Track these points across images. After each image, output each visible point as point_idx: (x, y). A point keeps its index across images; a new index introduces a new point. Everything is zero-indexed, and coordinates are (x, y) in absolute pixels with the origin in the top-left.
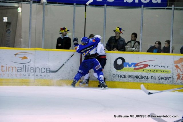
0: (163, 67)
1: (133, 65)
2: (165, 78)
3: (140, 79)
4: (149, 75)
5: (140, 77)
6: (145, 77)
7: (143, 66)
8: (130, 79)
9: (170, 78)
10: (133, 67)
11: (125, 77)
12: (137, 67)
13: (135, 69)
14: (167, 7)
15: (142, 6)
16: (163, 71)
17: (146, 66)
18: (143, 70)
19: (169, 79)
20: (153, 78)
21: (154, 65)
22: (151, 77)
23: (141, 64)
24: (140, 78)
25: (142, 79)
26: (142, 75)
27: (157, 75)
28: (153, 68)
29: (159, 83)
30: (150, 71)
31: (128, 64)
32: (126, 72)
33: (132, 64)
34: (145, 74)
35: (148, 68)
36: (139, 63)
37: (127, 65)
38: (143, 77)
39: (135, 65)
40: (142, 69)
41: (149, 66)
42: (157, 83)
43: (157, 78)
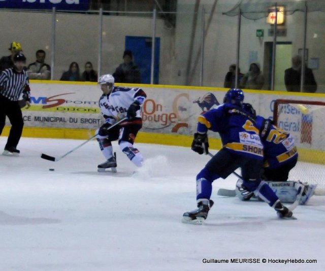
0: (87, 104)
1: (41, 101)
2: (90, 121)
3: (52, 123)
4: (67, 115)
5: (52, 119)
6: (61, 120)
7: (56, 102)
8: (37, 123)
9: (99, 120)
10: (41, 104)
11: (28, 120)
12: (48, 104)
13: (44, 107)
14: (89, 11)
15: (54, 8)
16: (87, 110)
17: (61, 102)
18: (58, 109)
19: (97, 122)
20: (73, 120)
21: (73, 101)
22: (70, 118)
23: (55, 98)
24: (53, 121)
25: (55, 123)
26: (56, 117)
27: (79, 115)
28: (73, 105)
29: (83, 128)
30: (68, 109)
31: (34, 99)
32: (31, 112)
33: (40, 99)
34: (60, 115)
35: (64, 105)
36: (50, 98)
37: (32, 101)
38: (56, 119)
39: (45, 100)
40: (56, 107)
41: (67, 102)
42: (78, 129)
43: (79, 121)
